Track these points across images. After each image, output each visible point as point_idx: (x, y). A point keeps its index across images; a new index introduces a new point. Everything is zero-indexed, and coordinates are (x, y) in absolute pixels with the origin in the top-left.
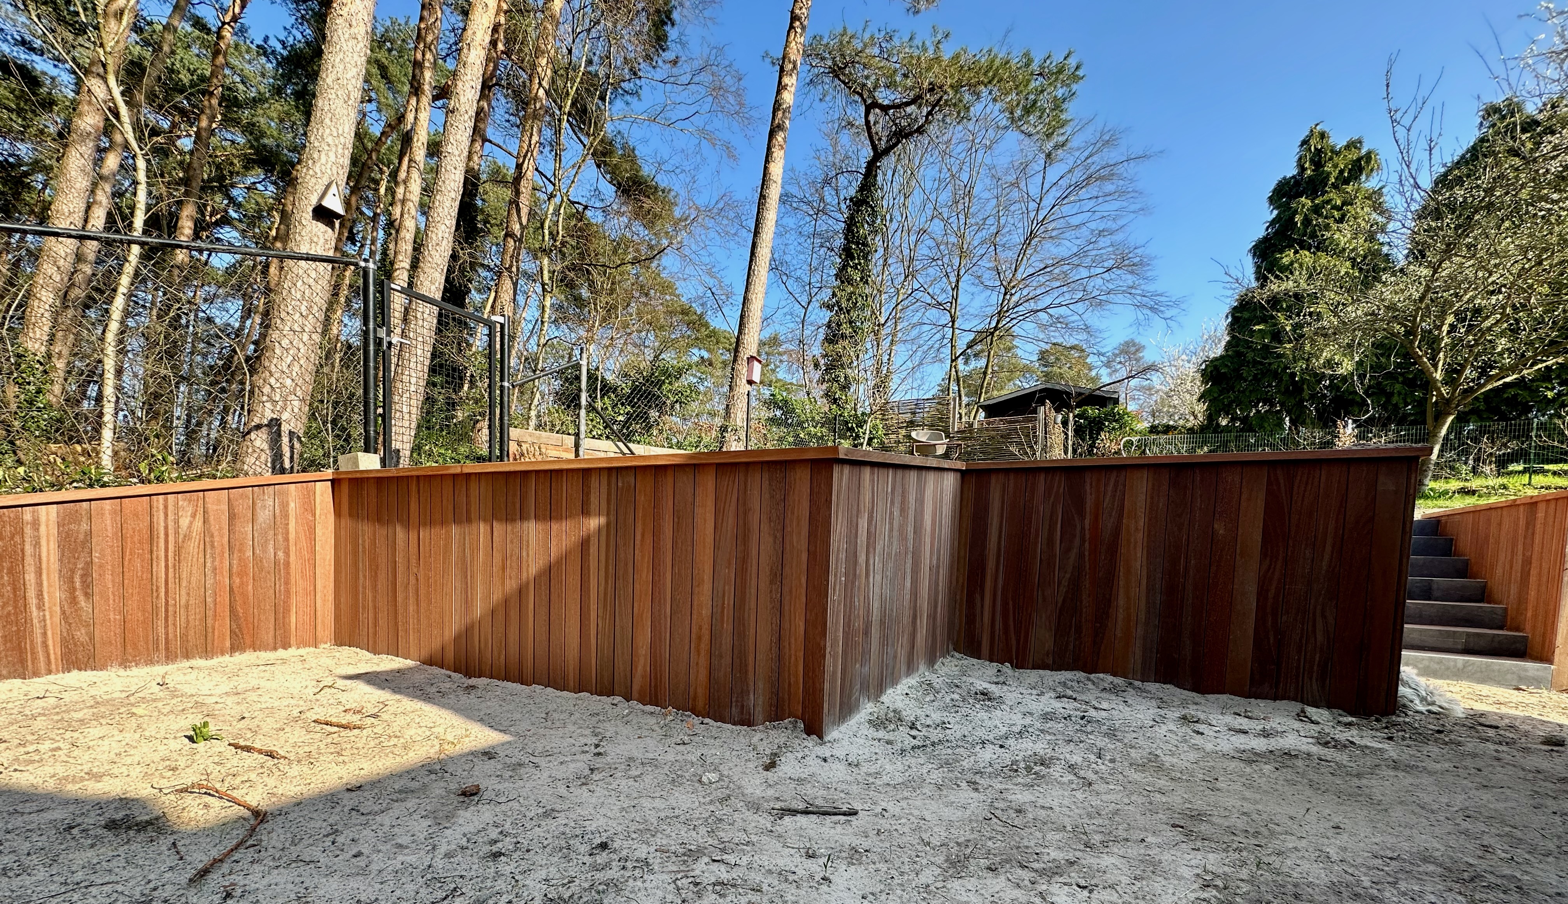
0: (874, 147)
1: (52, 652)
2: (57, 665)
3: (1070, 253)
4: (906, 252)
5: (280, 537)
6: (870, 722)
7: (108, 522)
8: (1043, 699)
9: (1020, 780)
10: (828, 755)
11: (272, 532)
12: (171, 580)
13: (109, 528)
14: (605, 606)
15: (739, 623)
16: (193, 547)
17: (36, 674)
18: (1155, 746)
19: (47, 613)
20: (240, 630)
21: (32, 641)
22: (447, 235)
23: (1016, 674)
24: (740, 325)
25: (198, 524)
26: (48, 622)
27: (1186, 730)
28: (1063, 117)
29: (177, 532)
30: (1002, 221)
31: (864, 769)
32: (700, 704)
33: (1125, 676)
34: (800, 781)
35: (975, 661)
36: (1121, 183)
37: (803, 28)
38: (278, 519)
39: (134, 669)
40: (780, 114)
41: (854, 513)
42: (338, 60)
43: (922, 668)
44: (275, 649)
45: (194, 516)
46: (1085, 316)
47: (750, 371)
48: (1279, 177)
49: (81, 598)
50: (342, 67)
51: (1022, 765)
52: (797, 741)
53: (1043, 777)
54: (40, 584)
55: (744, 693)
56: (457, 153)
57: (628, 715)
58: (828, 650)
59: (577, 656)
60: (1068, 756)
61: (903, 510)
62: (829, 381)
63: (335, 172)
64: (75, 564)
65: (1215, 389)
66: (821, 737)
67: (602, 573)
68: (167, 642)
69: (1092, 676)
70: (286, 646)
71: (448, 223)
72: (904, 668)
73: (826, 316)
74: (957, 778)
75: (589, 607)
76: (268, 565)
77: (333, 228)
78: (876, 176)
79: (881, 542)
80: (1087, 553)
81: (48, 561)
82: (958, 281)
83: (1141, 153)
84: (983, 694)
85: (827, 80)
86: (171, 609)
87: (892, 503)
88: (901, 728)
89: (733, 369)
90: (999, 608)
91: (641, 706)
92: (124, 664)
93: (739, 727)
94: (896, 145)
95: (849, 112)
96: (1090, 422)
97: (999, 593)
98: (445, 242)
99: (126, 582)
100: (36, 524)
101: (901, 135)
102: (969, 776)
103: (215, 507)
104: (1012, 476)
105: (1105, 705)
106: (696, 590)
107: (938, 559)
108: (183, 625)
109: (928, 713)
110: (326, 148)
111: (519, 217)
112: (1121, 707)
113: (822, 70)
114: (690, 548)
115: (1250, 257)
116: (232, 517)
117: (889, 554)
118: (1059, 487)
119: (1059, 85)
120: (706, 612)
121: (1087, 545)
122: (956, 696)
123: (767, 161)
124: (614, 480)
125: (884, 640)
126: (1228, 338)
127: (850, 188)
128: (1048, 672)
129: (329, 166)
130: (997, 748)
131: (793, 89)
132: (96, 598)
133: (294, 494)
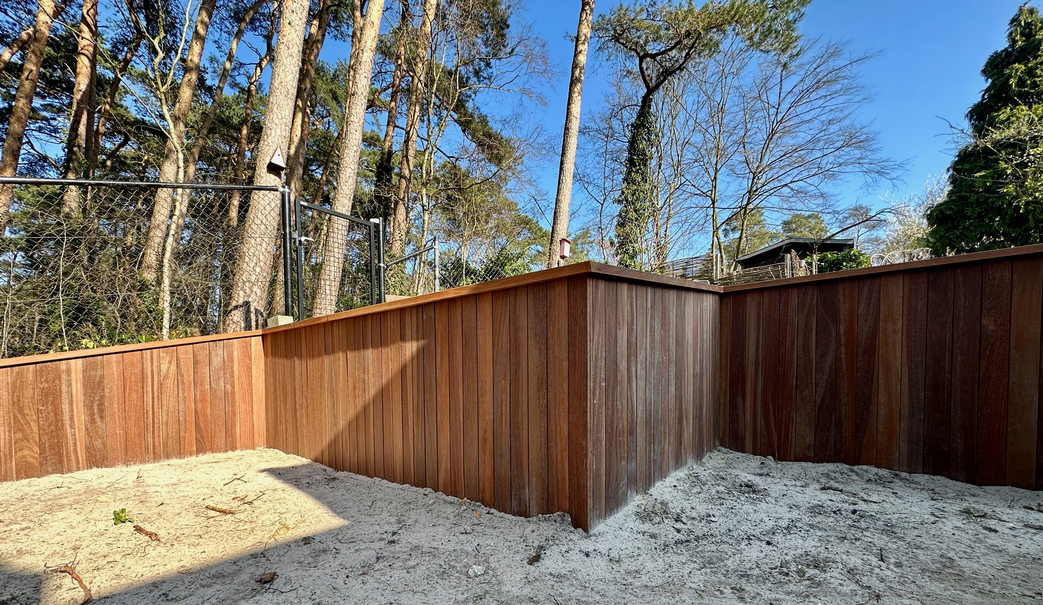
0: (647, 86)
1: (80, 456)
2: (83, 464)
3: (805, 141)
4: (676, 159)
5: (228, 375)
6: (637, 514)
7: (115, 369)
8: (808, 490)
9: (792, 587)
10: (591, 549)
11: (222, 372)
12: (156, 406)
13: (115, 373)
14: (418, 416)
15: (514, 426)
16: (170, 383)
17: (70, 471)
18: (944, 546)
19: (76, 430)
20: (203, 439)
21: (67, 449)
22: (352, 175)
23: (779, 466)
24: (554, 219)
25: (173, 368)
26: (77, 436)
27: (973, 527)
28: (795, 34)
29: (159, 374)
30: (749, 126)
31: (624, 566)
32: (488, 496)
33: (889, 467)
34: (560, 577)
35: (739, 454)
36: (846, 81)
37: (592, 10)
38: (226, 363)
39: (133, 466)
40: (577, 72)
41: (613, 324)
42: (281, 71)
43: (690, 462)
44: (226, 451)
45: (170, 362)
46: (820, 187)
47: (562, 249)
48: (991, 53)
49: (98, 420)
50: (283, 74)
51: (793, 567)
52: (565, 534)
53: (819, 584)
54: (71, 411)
55: (521, 488)
56: (357, 121)
57: (432, 505)
58: (590, 450)
59: (401, 455)
60: (844, 557)
61: (664, 324)
62: (621, 253)
63: (280, 141)
64: (94, 397)
65: (941, 228)
66: (586, 530)
67: (415, 389)
68: (154, 448)
69: (855, 468)
70: (233, 449)
71: (352, 167)
72: (672, 463)
73: (617, 209)
74: (720, 583)
75: (407, 416)
76: (220, 394)
77: (280, 177)
78: (650, 106)
79: (643, 352)
80: (843, 356)
81: (77, 396)
82: (715, 174)
83: (862, 55)
84: (747, 486)
85: (610, 44)
86: (156, 425)
87: (653, 317)
88: (666, 521)
89: (550, 249)
90: (759, 410)
91: (444, 496)
92: (126, 463)
93: (517, 518)
94: (664, 80)
95: (627, 64)
96: (830, 265)
97: (759, 397)
98: (351, 180)
99: (127, 408)
100: (68, 372)
101: (667, 73)
102: (734, 580)
103: (184, 356)
104: (766, 294)
105: (875, 498)
106: (480, 401)
107: (701, 368)
108: (165, 436)
109: (694, 505)
110: (275, 126)
111: (408, 165)
112: (892, 499)
113: (607, 39)
114: (475, 365)
115: (967, 121)
116: (196, 363)
117: (652, 364)
118: (812, 299)
119: (790, 11)
120: (489, 418)
121: (843, 349)
122: (721, 489)
123: (569, 104)
124: (420, 315)
125: (651, 439)
126: (950, 188)
127: (630, 116)
128: (810, 464)
129: (276, 138)
130: (764, 544)
131: (585, 53)
132: (108, 419)
133: (236, 345)
